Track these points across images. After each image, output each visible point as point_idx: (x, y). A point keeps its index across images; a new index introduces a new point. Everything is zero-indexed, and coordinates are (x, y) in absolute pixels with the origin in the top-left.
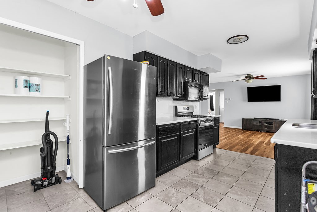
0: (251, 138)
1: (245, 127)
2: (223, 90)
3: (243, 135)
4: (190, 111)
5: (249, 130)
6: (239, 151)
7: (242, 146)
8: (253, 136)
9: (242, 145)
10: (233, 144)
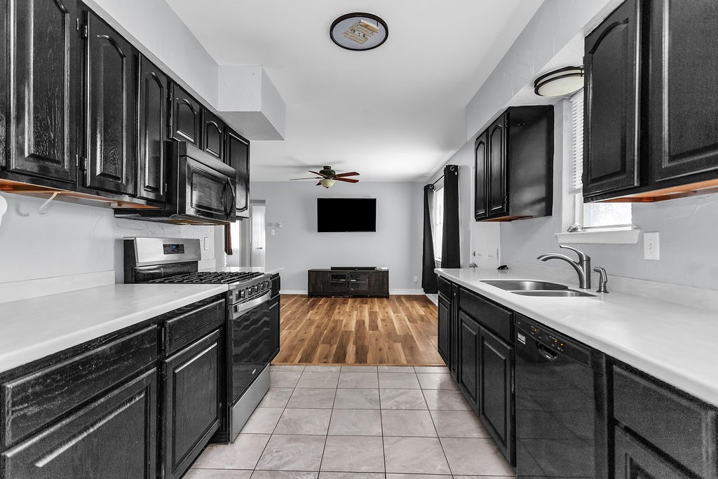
0: (336, 316)
1: (313, 289)
2: (262, 202)
3: (315, 310)
4: (187, 257)
5: (322, 296)
6: (330, 360)
7: (330, 343)
8: (337, 311)
9: (329, 341)
10: (306, 343)
